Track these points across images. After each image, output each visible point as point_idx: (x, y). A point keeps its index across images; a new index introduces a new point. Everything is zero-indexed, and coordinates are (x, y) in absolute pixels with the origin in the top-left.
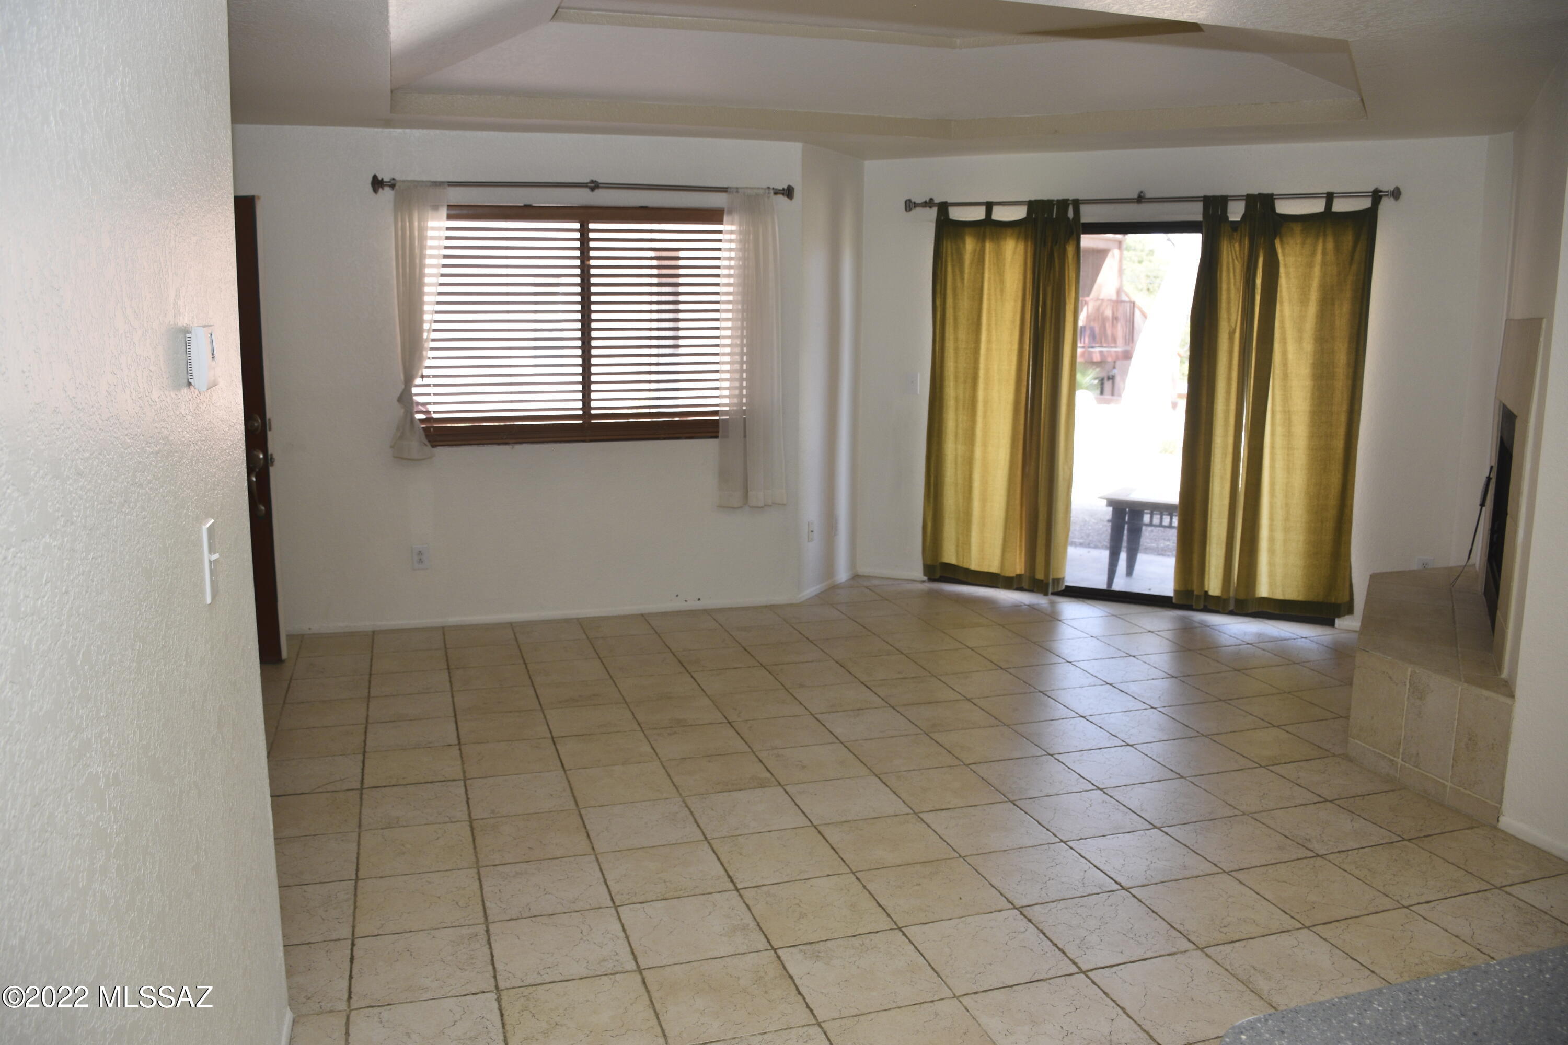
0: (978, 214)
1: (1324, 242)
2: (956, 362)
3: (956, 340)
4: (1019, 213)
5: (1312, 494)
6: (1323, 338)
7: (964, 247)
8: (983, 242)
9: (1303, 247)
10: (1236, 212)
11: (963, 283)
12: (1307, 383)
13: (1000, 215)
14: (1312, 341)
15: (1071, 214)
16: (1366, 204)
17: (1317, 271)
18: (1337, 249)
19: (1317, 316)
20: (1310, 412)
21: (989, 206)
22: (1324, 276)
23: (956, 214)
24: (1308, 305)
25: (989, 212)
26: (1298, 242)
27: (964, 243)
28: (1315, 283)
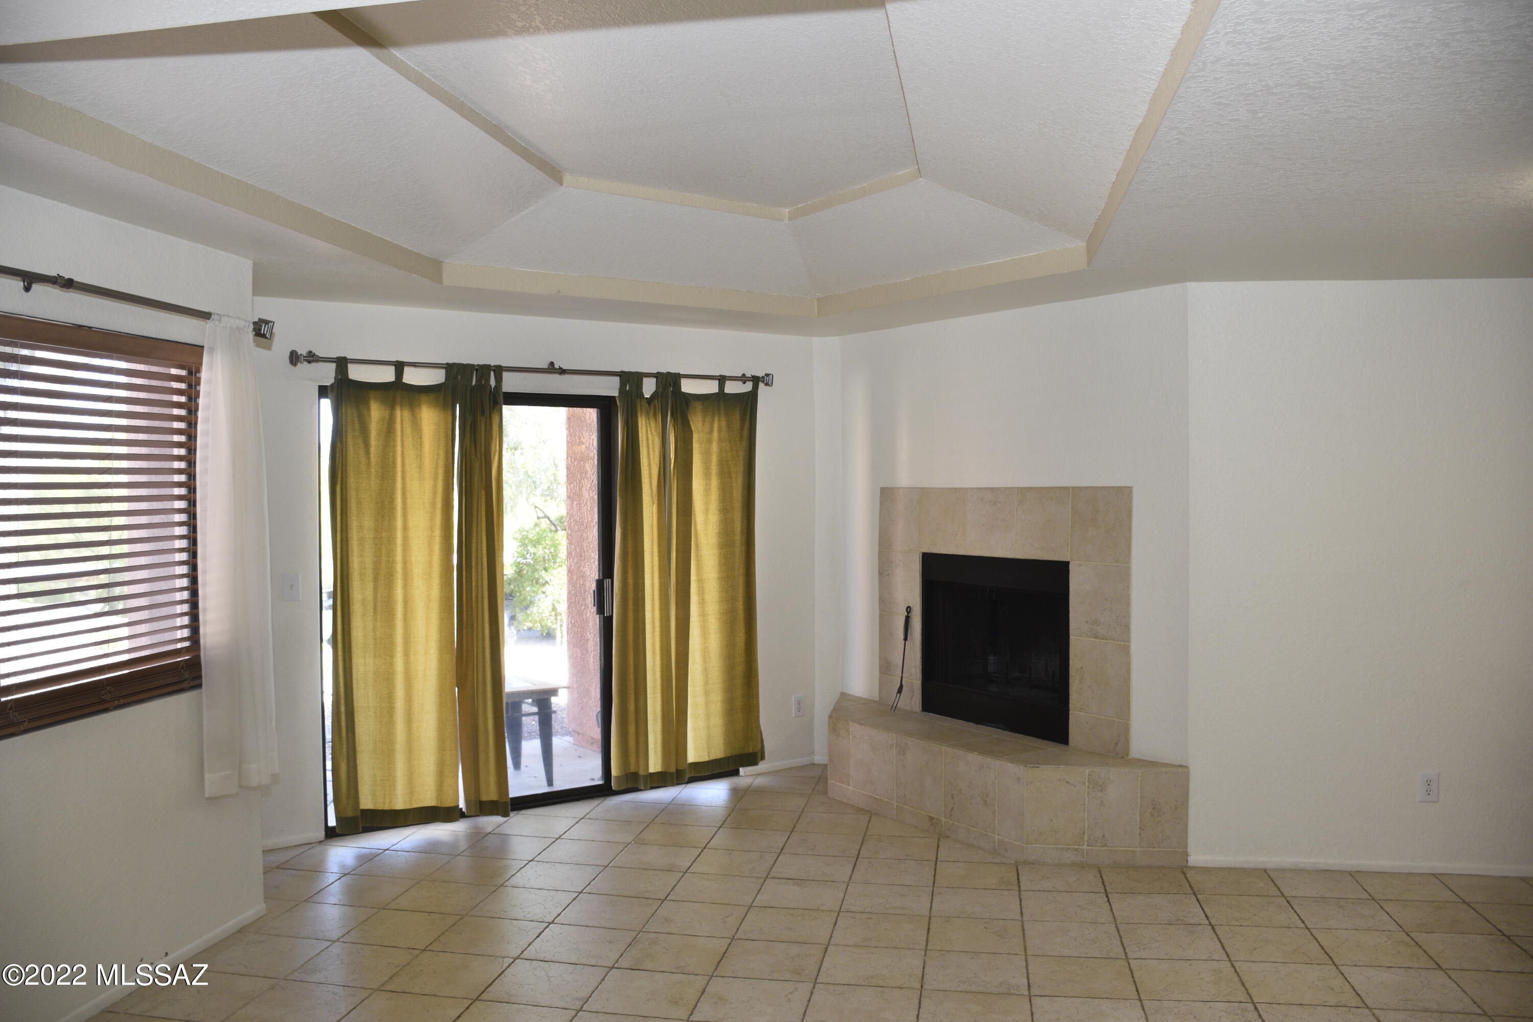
0: (387, 375)
1: (719, 421)
2: (361, 556)
3: (361, 528)
4: (435, 377)
5: (725, 655)
6: (725, 510)
7: (369, 414)
8: (392, 408)
9: (703, 425)
10: (649, 388)
11: (368, 458)
12: (714, 552)
13: (412, 377)
14: (717, 512)
15: (493, 382)
16: (748, 387)
17: (715, 447)
18: (729, 427)
19: (719, 488)
20: (718, 578)
21: (400, 367)
22: (721, 451)
23: (356, 373)
24: (710, 479)
25: (399, 373)
26: (700, 419)
27: (369, 409)
28: (714, 459)
